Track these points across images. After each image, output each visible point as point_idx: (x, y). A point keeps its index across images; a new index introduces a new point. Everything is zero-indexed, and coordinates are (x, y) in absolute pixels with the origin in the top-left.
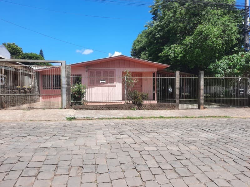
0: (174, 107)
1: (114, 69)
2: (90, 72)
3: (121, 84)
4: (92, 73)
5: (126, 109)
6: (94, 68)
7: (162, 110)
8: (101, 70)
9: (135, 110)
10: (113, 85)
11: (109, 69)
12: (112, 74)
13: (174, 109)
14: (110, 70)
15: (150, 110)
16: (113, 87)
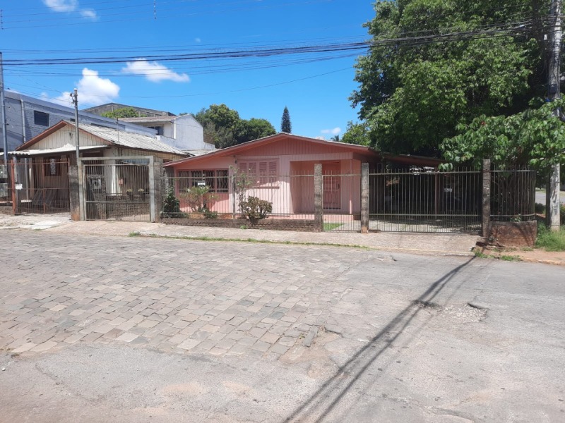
0: (310, 227)
1: (277, 157)
2: (241, 164)
3: (288, 184)
4: (243, 167)
5: (234, 227)
6: (246, 158)
7: (290, 230)
8: (257, 160)
9: (245, 229)
10: (276, 185)
11: (269, 157)
12: (274, 166)
13: (312, 230)
14: (270, 159)
15: (268, 231)
16: (270, 190)
